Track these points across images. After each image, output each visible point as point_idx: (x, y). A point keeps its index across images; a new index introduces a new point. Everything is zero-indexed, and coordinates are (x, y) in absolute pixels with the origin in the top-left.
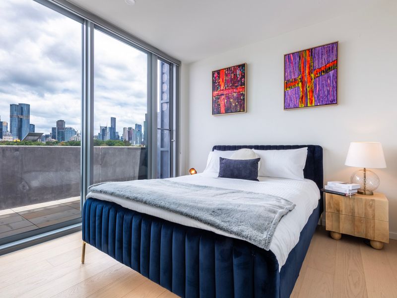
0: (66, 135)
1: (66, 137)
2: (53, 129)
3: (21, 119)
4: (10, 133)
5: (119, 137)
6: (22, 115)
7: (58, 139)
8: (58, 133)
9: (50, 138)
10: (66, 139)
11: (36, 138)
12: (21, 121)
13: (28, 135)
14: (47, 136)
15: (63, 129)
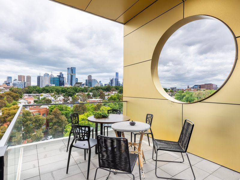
0: (92, 83)
1: (92, 85)
2: (86, 80)
3: (72, 75)
4: (67, 83)
5: (120, 84)
6: (72, 73)
7: (89, 86)
8: (89, 82)
9: (85, 86)
10: (92, 86)
11: (79, 85)
12: (72, 76)
13: (76, 84)
14: (83, 85)
15: (91, 80)
